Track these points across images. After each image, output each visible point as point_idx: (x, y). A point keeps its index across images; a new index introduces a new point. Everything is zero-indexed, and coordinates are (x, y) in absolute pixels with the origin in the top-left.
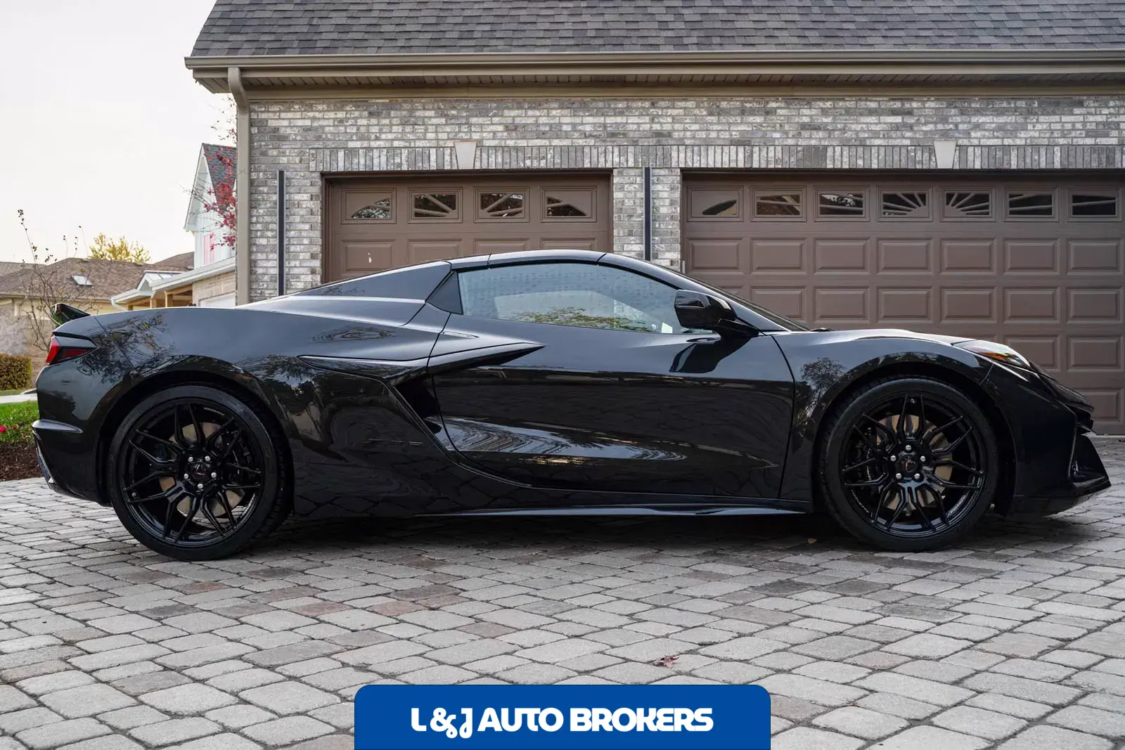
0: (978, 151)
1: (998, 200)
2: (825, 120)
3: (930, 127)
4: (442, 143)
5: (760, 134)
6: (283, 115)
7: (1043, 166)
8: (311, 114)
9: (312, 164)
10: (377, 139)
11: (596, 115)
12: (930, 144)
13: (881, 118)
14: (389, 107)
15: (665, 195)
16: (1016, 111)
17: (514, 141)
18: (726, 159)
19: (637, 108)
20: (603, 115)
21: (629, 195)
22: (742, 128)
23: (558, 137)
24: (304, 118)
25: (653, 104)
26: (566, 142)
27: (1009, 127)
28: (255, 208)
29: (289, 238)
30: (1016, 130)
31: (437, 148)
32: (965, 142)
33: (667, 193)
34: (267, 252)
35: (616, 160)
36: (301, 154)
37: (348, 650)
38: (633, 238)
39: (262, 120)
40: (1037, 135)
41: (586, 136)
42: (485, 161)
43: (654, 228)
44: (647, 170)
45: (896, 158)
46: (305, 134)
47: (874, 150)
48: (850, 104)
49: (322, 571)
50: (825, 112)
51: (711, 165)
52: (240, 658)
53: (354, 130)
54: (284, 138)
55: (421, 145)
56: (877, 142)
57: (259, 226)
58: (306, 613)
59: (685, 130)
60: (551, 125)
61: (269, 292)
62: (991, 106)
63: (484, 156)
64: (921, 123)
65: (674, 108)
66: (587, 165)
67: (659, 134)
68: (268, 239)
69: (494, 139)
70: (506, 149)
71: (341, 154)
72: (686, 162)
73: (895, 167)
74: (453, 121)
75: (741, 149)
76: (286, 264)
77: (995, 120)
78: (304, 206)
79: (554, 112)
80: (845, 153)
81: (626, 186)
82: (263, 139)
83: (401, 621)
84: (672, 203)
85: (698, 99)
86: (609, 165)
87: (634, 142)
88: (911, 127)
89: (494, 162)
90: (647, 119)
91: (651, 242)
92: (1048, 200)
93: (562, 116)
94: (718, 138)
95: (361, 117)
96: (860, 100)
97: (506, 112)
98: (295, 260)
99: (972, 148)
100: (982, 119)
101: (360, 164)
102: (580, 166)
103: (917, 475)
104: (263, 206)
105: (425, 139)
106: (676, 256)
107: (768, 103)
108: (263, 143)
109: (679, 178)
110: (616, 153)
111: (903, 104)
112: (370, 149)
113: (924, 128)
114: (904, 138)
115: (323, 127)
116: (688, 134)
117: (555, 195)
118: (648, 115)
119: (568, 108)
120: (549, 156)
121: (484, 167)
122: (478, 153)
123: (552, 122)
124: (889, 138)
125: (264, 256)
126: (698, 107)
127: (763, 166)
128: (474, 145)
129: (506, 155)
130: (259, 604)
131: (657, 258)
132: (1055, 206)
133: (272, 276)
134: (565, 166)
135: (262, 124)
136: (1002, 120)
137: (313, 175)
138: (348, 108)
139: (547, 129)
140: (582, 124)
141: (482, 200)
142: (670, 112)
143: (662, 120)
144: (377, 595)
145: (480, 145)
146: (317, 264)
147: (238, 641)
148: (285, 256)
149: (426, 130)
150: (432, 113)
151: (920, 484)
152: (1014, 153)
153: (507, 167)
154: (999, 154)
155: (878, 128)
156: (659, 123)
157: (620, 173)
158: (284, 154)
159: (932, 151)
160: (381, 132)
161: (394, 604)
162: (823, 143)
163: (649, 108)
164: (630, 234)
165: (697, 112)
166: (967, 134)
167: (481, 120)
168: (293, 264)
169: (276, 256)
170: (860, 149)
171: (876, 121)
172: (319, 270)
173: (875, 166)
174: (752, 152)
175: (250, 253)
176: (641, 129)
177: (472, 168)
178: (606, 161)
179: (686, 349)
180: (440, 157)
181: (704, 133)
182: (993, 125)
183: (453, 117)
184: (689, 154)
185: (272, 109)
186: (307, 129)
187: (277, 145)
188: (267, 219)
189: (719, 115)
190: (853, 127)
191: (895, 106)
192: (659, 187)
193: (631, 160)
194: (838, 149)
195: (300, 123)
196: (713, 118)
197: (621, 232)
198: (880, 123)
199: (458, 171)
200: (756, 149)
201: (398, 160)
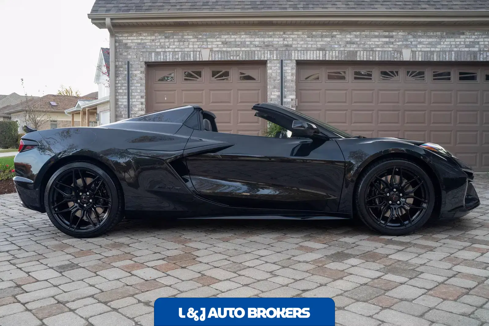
0: (420, 53)
1: (429, 73)
2: (357, 40)
3: (400, 43)
4: (195, 49)
5: (329, 46)
6: (129, 38)
7: (447, 60)
8: (141, 37)
9: (141, 58)
10: (168, 48)
11: (261, 37)
12: (400, 50)
13: (380, 39)
14: (173, 34)
15: (289, 71)
16: (436, 37)
17: (225, 49)
18: (315, 56)
19: (277, 35)
20: (263, 38)
21: (274, 71)
22: (322, 43)
23: (244, 47)
24: (138, 39)
25: (284, 33)
26: (248, 49)
27: (433, 43)
28: (118, 77)
29: (132, 90)
30: (436, 45)
31: (193, 51)
32: (415, 49)
33: (290, 71)
34: (123, 96)
35: (269, 56)
36: (137, 54)
37: (143, 292)
38: (276, 89)
39: (120, 40)
40: (445, 46)
41: (256, 46)
42: (213, 57)
43: (285, 85)
44: (282, 61)
45: (386, 56)
46: (139, 46)
47: (377, 53)
48: (367, 33)
49: (137, 245)
50: (356, 36)
51: (309, 59)
52: (92, 296)
53: (159, 44)
54: (130, 48)
55: (187, 50)
56: (378, 49)
57: (119, 85)
58: (126, 270)
59: (298, 44)
60: (241, 42)
61: (124, 112)
62: (426, 34)
63: (213, 55)
64: (396, 41)
65: (293, 34)
66: (256, 59)
67: (287, 46)
68: (123, 90)
69: (217, 48)
70: (222, 52)
71: (153, 54)
72: (298, 57)
73: (386, 60)
74: (200, 40)
75: (321, 52)
76: (130, 100)
77: (428, 40)
78: (138, 76)
79: (243, 36)
80: (365, 54)
81: (273, 67)
82: (121, 48)
83: (168, 275)
84: (292, 75)
85: (303, 31)
86: (266, 59)
87: (276, 49)
88: (392, 43)
89: (217, 57)
90: (282, 39)
91: (283, 91)
92: (449, 74)
93: (246, 38)
94: (312, 47)
95: (161, 39)
96: (371, 31)
97: (222, 36)
98: (135, 99)
99: (418, 52)
100: (422, 40)
101: (161, 59)
102: (254, 59)
103: (398, 202)
104: (121, 76)
105: (188, 48)
106: (294, 97)
107: (332, 32)
108: (121, 50)
109: (295, 64)
110: (269, 54)
111: (389, 33)
112: (165, 52)
113: (398, 43)
114: (389, 47)
115: (146, 43)
116: (299, 46)
117: (243, 71)
118: (282, 38)
119: (248, 35)
120: (240, 55)
121: (213, 59)
122: (211, 54)
123: (242, 40)
124: (383, 47)
125: (121, 97)
126: (303, 34)
127: (331, 59)
128: (209, 50)
129: (223, 55)
130: (106, 264)
131: (286, 98)
132: (452, 76)
133: (125, 106)
134: (247, 59)
135: (120, 42)
136: (430, 40)
137: (142, 63)
138: (156, 35)
139: (240, 43)
140: (254, 41)
141: (213, 73)
142: (291, 36)
143: (288, 40)
144: (159, 259)
145: (211, 50)
146: (143, 100)
147: (93, 286)
148: (130, 97)
149: (189, 44)
150: (191, 37)
151: (400, 206)
152: (435, 54)
153: (223, 59)
154: (429, 55)
155: (379, 43)
156: (287, 41)
157: (270, 62)
158: (129, 54)
159: (401, 53)
160: (170, 45)
161: (166, 265)
162: (356, 50)
163: (282, 35)
164: (275, 88)
165: (303, 36)
166: (416, 46)
167: (211, 40)
168: (133, 100)
169: (126, 97)
170: (371, 52)
171: (378, 40)
172: (144, 103)
173: (377, 59)
174: (326, 53)
175: (116, 96)
176: (279, 43)
177: (208, 60)
178: (264, 57)
179: (297, 146)
180: (195, 56)
181: (306, 45)
182: (427, 42)
183: (200, 38)
184: (299, 54)
185: (124, 35)
186: (139, 44)
187: (126, 51)
188: (123, 82)
189: (312, 37)
190: (368, 43)
191: (386, 34)
192: (286, 68)
193: (275, 56)
194: (362, 52)
195: (136, 41)
196: (309, 39)
197: (271, 87)
198: (379, 41)
199: (202, 61)
200: (327, 52)
201: (177, 57)
